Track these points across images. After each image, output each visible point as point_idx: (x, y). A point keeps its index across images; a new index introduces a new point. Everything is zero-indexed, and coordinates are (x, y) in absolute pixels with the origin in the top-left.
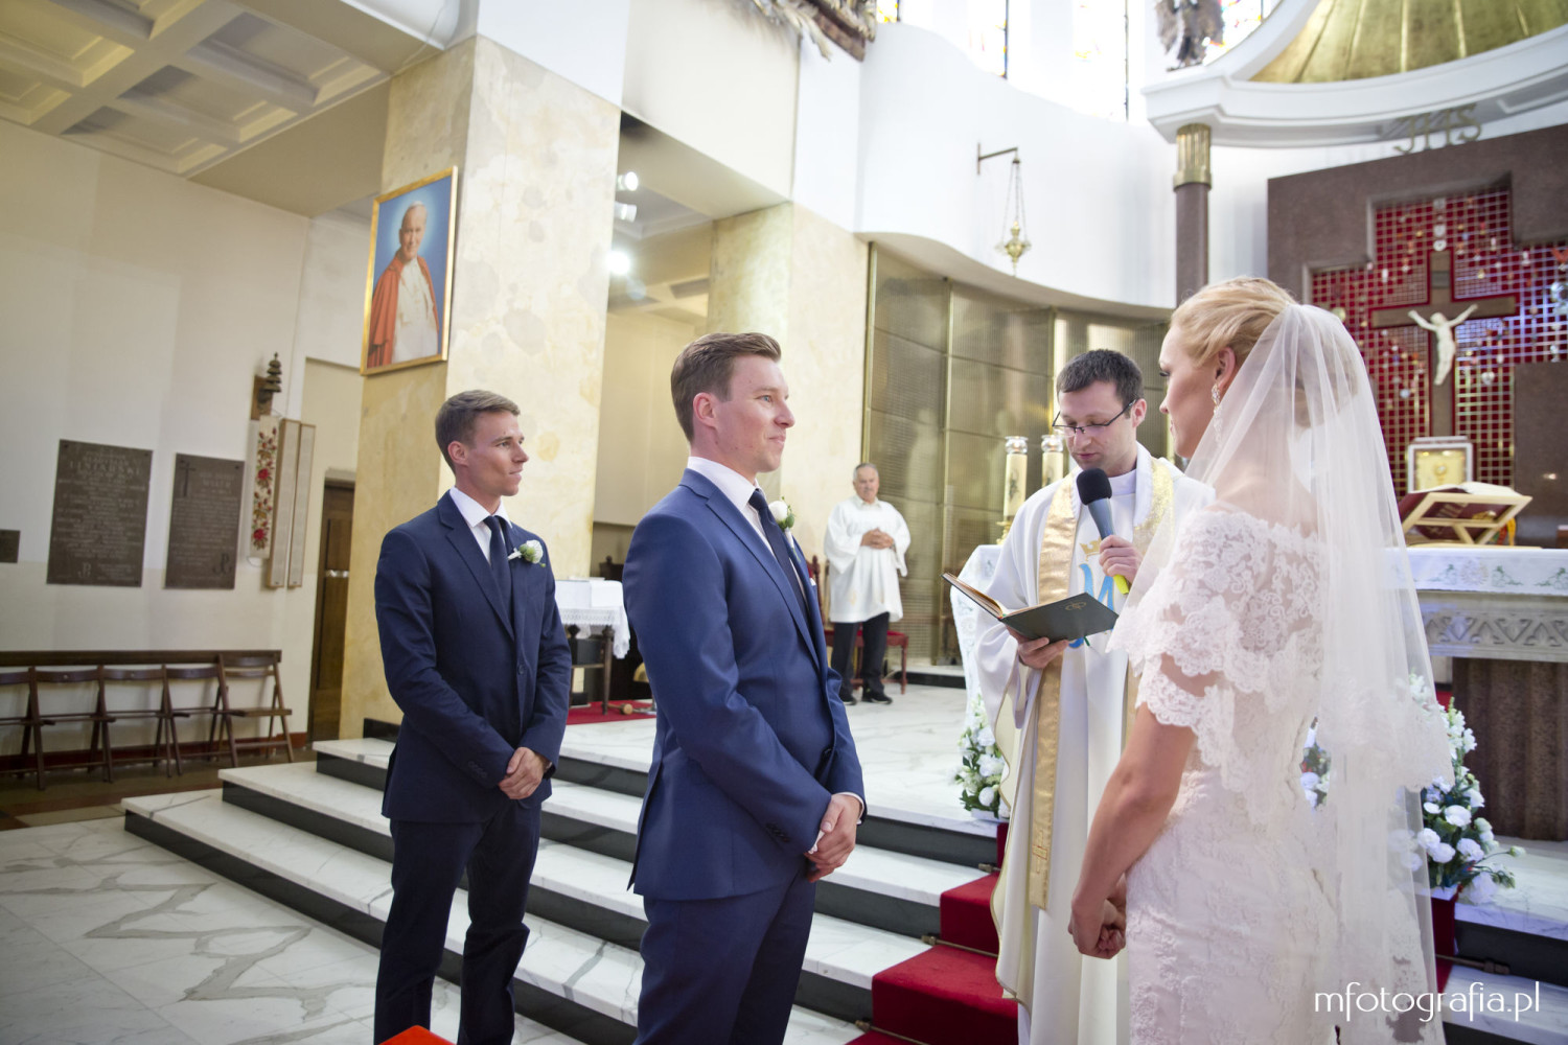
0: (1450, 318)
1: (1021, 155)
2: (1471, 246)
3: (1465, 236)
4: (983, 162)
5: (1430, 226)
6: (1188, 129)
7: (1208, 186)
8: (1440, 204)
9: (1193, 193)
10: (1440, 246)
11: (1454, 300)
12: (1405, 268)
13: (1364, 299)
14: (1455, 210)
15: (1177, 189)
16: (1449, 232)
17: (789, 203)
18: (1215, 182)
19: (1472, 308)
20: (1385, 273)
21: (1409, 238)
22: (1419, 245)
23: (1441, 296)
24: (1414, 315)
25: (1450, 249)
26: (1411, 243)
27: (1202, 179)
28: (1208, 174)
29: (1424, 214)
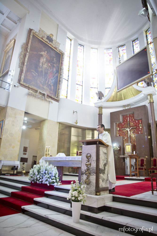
0: (129, 129)
1: (77, 112)
2: (131, 120)
3: (131, 119)
4: (74, 113)
5: (127, 118)
6: (99, 107)
7: (102, 114)
8: (128, 115)
9: (100, 115)
10: (128, 120)
11: (130, 126)
12: (125, 123)
13: (121, 127)
14: (130, 116)
15: (98, 114)
16: (129, 118)
17: (47, 119)
18: (103, 114)
19: (132, 128)
20: (123, 123)
21: (125, 119)
22: (126, 120)
23: (129, 126)
24: (126, 128)
25: (129, 120)
26: (125, 120)
27: (101, 113)
28: (102, 113)
29: (127, 116)
